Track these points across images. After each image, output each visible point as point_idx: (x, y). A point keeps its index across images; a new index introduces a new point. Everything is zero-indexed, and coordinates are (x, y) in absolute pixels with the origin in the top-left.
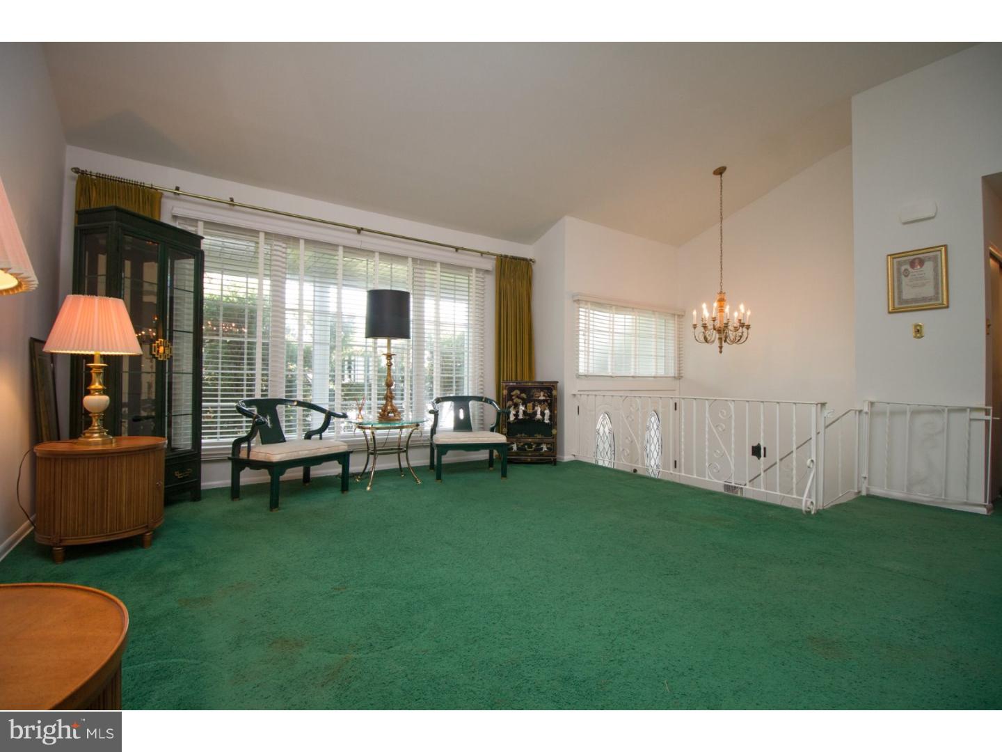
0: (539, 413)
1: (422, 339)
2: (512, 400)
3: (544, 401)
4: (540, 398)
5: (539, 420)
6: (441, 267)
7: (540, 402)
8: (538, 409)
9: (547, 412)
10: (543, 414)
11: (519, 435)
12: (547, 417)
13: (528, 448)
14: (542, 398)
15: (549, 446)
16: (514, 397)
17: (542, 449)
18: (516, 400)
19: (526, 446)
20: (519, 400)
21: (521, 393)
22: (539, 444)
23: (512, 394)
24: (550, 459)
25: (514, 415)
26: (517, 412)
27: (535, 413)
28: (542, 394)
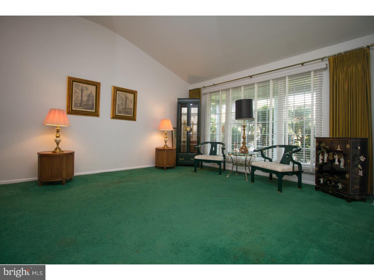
0: (337, 160)
1: (282, 117)
2: (321, 150)
3: (340, 152)
4: (338, 149)
5: (337, 165)
6: (289, 78)
7: (338, 152)
8: (336, 157)
9: (342, 160)
10: (339, 161)
11: (324, 174)
12: (342, 164)
13: (329, 183)
14: (339, 149)
15: (343, 186)
16: (322, 148)
17: (338, 186)
18: (323, 150)
19: (328, 182)
20: (325, 150)
21: (326, 146)
22: (336, 183)
23: (321, 145)
24: (344, 196)
25: (322, 160)
26: (324, 158)
27: (334, 160)
28: (339, 147)
